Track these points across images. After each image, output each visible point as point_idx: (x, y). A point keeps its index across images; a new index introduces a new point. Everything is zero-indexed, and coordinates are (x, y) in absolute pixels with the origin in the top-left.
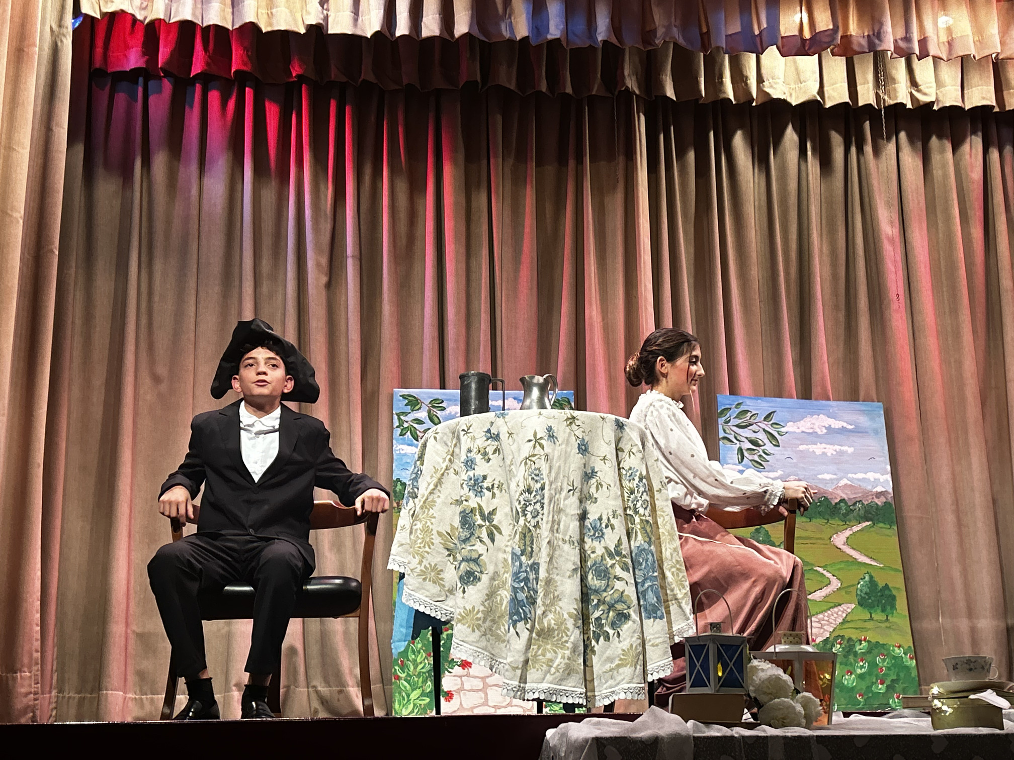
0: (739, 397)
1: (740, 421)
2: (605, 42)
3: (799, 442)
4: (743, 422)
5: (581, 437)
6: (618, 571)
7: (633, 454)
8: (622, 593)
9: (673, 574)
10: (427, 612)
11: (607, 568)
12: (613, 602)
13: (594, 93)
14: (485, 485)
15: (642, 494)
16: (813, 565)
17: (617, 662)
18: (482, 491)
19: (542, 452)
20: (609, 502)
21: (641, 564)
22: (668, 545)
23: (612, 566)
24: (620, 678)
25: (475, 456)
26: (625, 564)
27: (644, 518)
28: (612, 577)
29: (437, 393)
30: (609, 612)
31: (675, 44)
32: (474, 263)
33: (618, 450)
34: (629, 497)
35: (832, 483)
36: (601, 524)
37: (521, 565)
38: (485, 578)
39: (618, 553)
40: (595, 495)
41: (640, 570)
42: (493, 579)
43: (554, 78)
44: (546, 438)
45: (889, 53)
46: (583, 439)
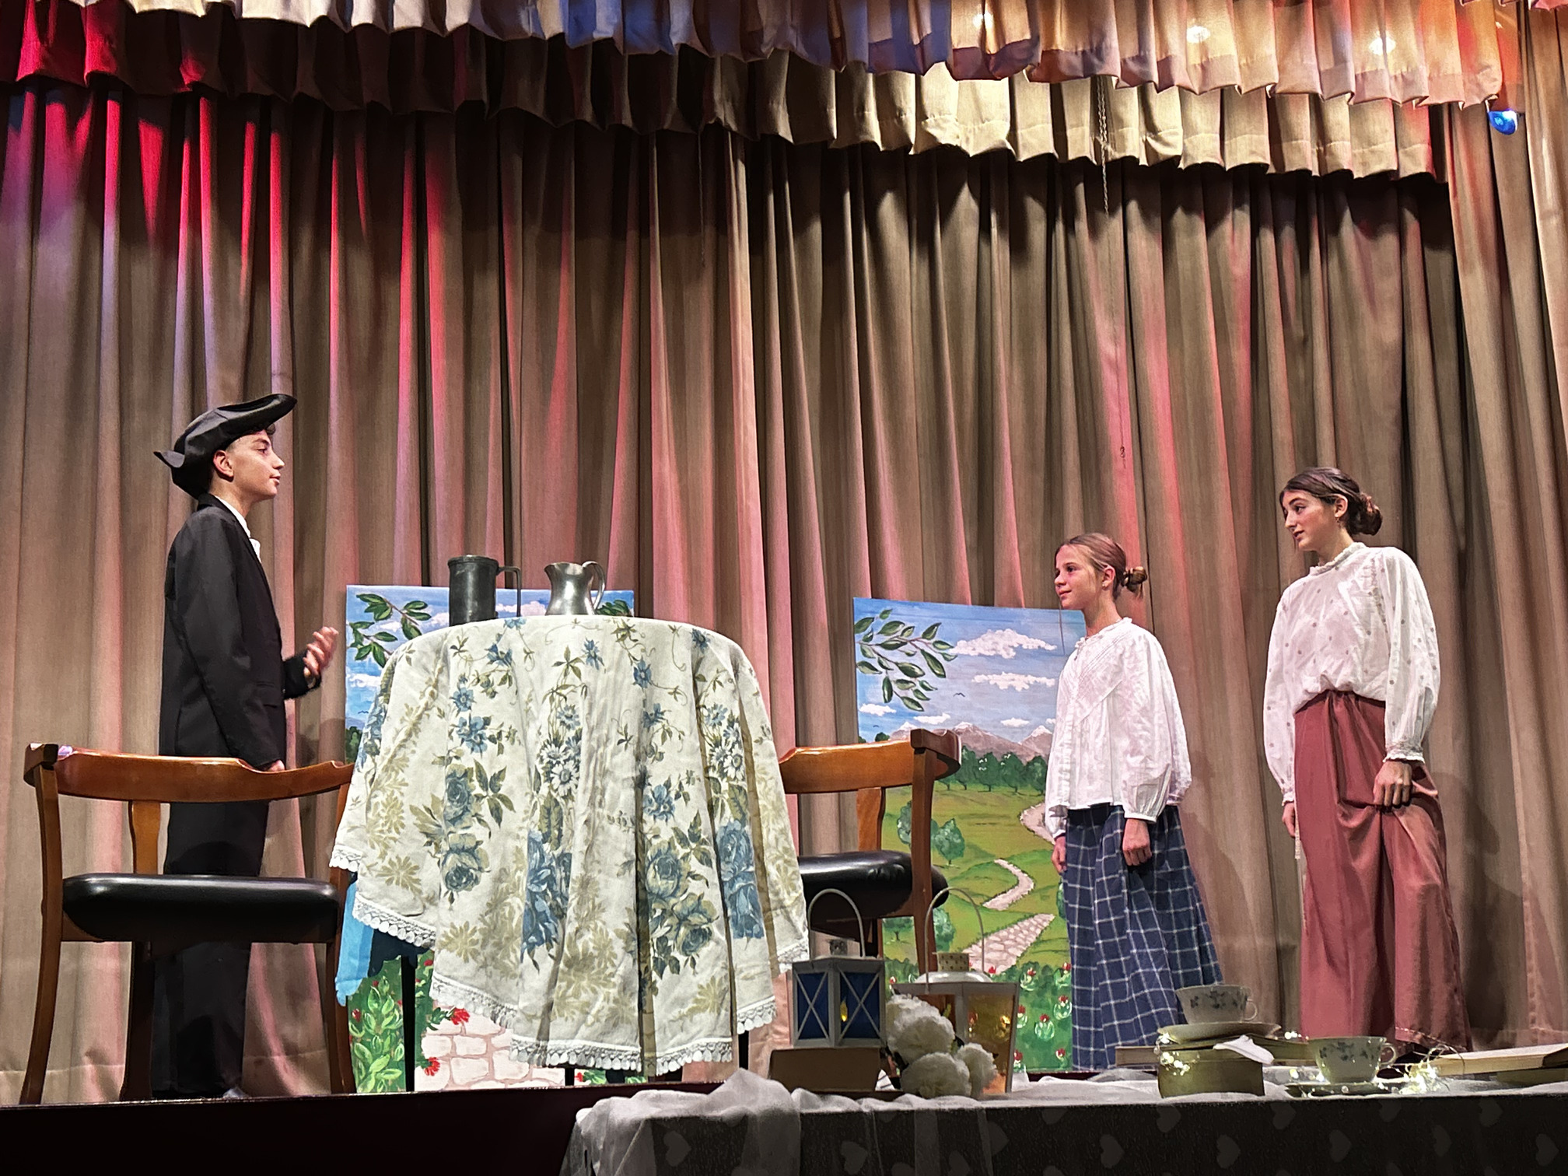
0: (886, 602)
1: (888, 638)
2: (683, 47)
3: (975, 671)
4: (891, 640)
5: (639, 658)
6: (694, 865)
7: (720, 684)
8: (700, 898)
9: (778, 869)
10: (393, 933)
11: (677, 861)
12: (685, 913)
13: (666, 126)
14: (488, 733)
15: (733, 746)
16: (993, 856)
17: (691, 1005)
18: (481, 743)
19: (578, 682)
20: (682, 760)
21: (730, 854)
22: (771, 826)
23: (685, 857)
24: (694, 1030)
25: (471, 688)
26: (705, 853)
27: (735, 783)
28: (684, 873)
29: (419, 593)
30: (679, 929)
31: (793, 55)
32: (477, 388)
33: (697, 678)
34: (713, 751)
35: (1023, 732)
36: (668, 793)
37: (542, 858)
38: (485, 879)
39: (695, 837)
40: (660, 749)
41: (728, 863)
42: (498, 880)
43: (604, 102)
44: (584, 660)
45: (1114, 79)
46: (642, 660)
